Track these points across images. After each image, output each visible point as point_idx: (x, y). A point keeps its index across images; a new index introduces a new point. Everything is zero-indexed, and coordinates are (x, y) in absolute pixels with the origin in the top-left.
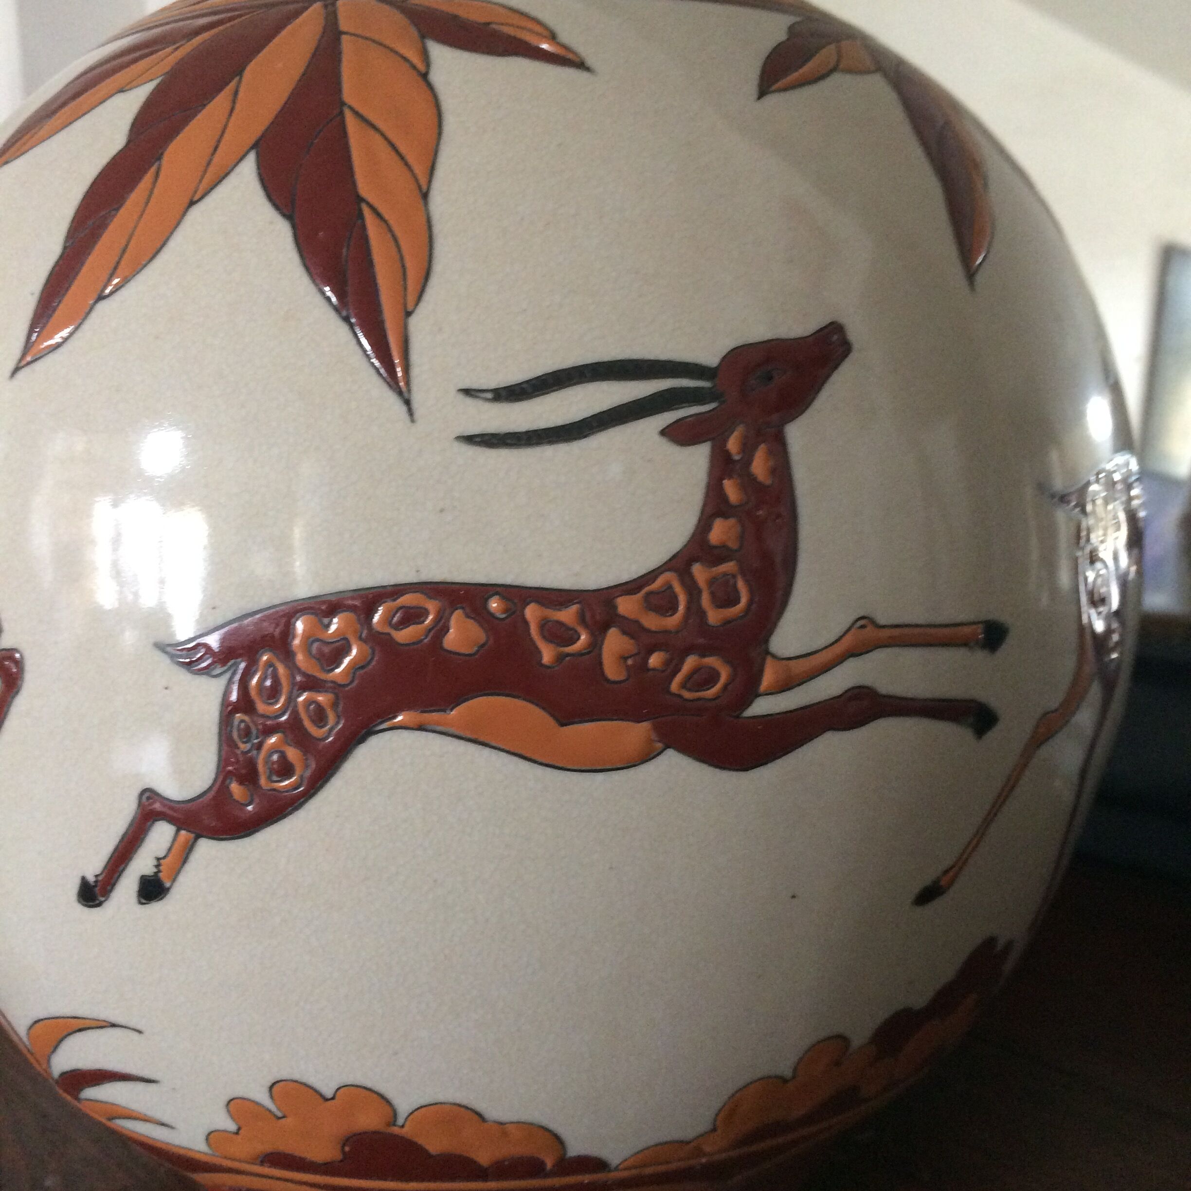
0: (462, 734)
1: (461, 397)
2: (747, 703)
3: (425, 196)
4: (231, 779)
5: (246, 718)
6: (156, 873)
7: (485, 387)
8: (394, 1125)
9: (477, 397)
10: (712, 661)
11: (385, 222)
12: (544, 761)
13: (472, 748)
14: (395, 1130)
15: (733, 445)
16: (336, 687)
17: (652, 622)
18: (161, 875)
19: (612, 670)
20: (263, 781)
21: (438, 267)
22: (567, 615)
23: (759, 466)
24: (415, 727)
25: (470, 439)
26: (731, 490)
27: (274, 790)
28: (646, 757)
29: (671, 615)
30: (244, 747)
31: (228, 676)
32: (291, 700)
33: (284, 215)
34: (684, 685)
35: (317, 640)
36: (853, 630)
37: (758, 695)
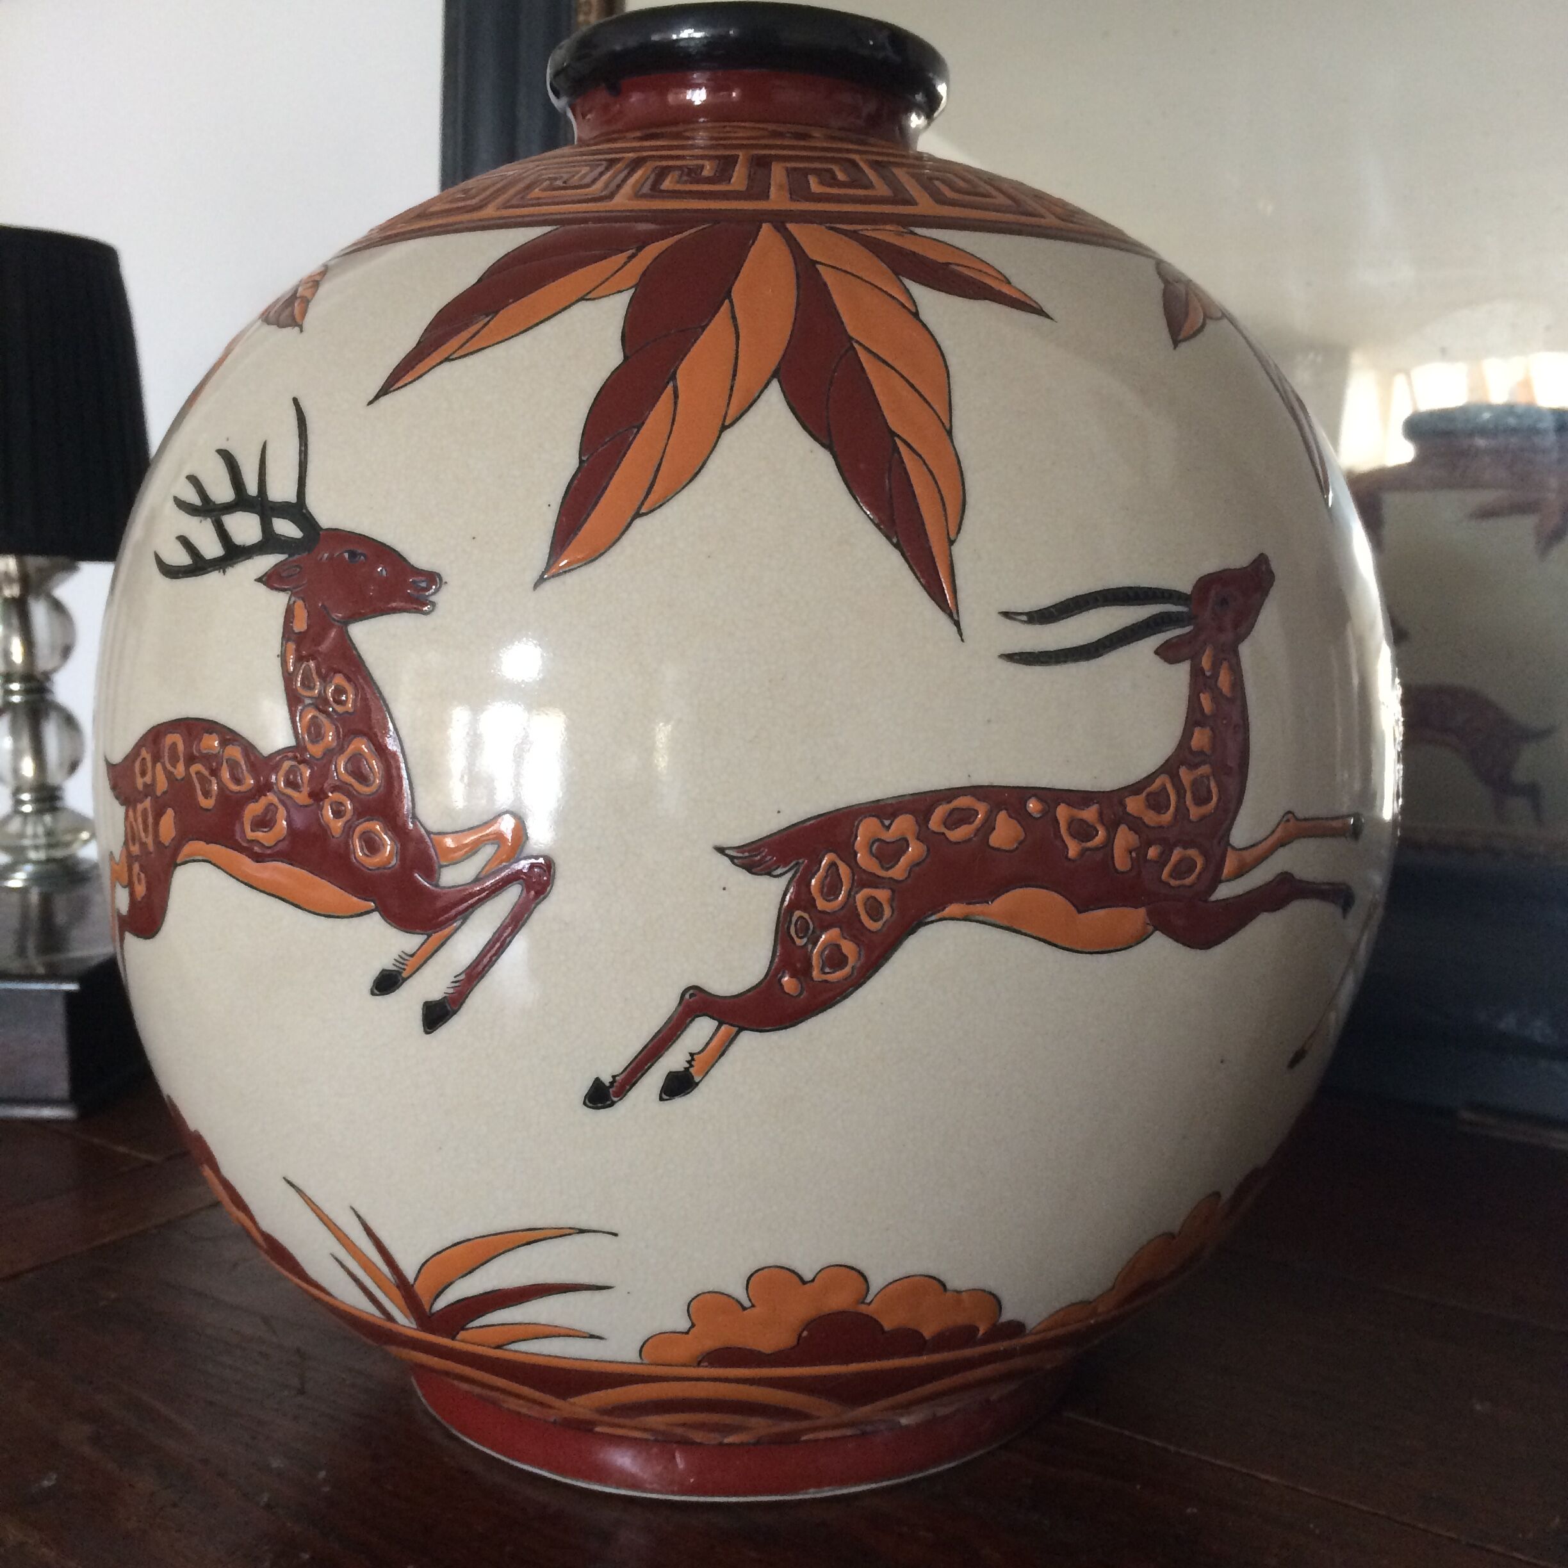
0: (998, 922)
1: (1002, 619)
2: (1213, 888)
3: (950, 433)
4: (784, 973)
5: (806, 916)
6: (687, 1069)
7: (1020, 611)
8: (863, 1303)
9: (1015, 619)
10: (1193, 853)
11: (920, 456)
12: (1064, 945)
13: (1007, 935)
14: (863, 1309)
15: (1206, 663)
16: (892, 884)
17: (1151, 818)
18: (691, 1070)
19: (1121, 861)
20: (816, 974)
21: (970, 500)
22: (1089, 814)
23: (1224, 681)
24: (961, 918)
25: (1011, 657)
26: (1206, 700)
27: (826, 981)
28: (1141, 938)
29: (1164, 813)
30: (800, 942)
31: (789, 875)
32: (850, 895)
33: (823, 445)
34: (1171, 875)
35: (879, 840)
36: (1283, 823)
37: (1221, 882)
